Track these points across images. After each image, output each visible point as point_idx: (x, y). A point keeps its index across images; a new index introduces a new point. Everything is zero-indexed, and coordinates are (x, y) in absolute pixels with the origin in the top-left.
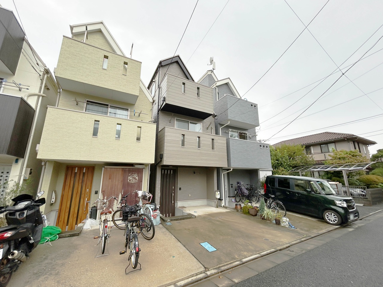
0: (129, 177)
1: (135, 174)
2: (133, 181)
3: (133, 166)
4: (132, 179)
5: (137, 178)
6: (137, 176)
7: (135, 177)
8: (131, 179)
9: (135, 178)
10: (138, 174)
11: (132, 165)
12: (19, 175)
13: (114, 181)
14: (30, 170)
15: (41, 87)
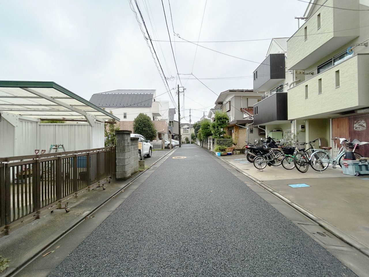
0: (355, 125)
1: (362, 120)
2: (361, 129)
4: (359, 126)
5: (365, 125)
6: (364, 123)
7: (362, 123)
8: (357, 126)
9: (362, 125)
11: (352, 111)
12: (294, 129)
13: (342, 130)
14: (302, 126)
15: (294, 77)
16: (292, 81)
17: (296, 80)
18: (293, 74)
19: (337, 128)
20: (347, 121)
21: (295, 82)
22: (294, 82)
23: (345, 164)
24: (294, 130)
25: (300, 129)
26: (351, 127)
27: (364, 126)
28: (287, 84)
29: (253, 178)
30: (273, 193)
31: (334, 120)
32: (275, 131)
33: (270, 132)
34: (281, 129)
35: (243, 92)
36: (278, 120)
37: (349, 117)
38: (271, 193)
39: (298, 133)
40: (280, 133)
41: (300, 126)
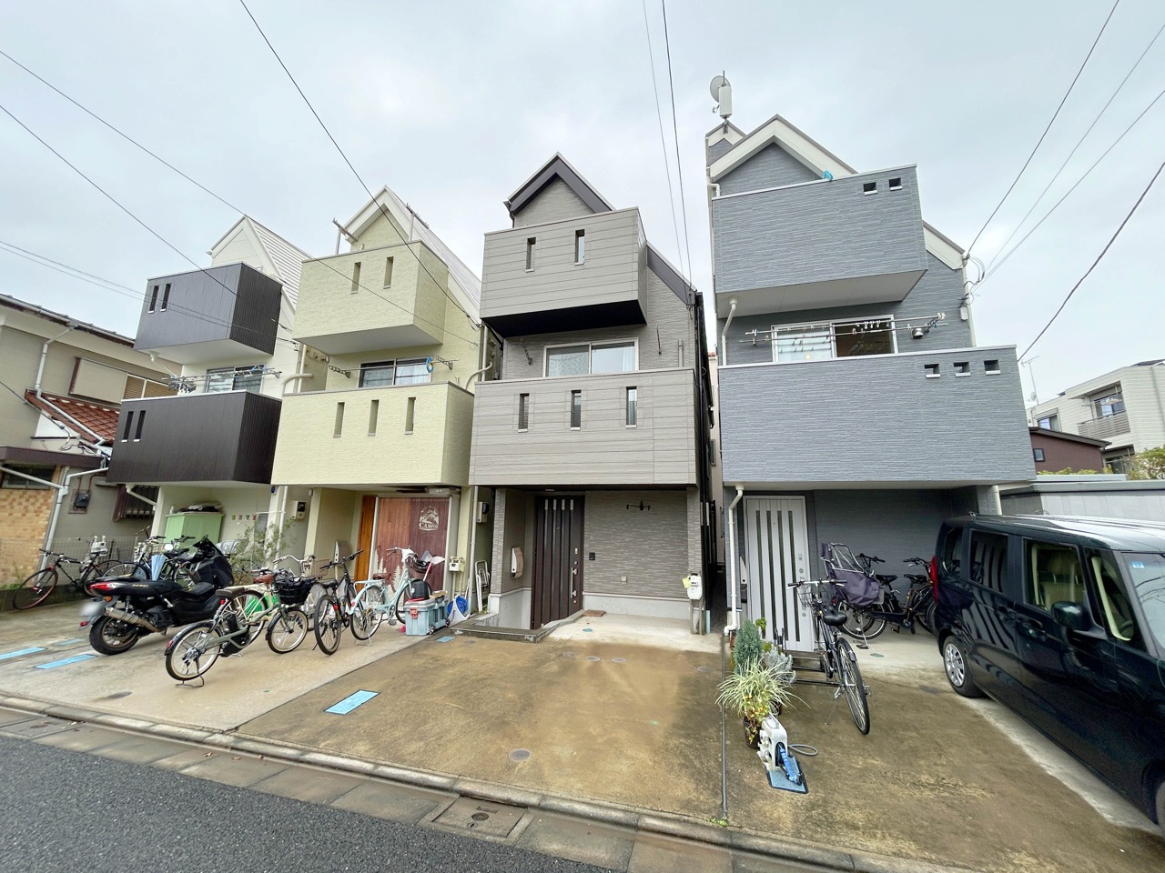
0: (421, 518)
1: (433, 510)
2: (430, 528)
3: (424, 492)
4: (428, 522)
5: (437, 520)
6: (436, 516)
7: (434, 516)
8: (425, 521)
9: (432, 520)
10: (439, 511)
11: (421, 488)
12: (277, 512)
13: (397, 526)
14: (299, 503)
15: (300, 363)
16: (293, 373)
17: (304, 372)
18: (301, 352)
19: (386, 520)
20: (407, 507)
21: (302, 377)
22: (298, 375)
23: (413, 612)
24: (279, 514)
25: (294, 513)
26: (414, 522)
27: (435, 523)
28: (277, 374)
29: (183, 730)
30: (302, 762)
31: (382, 500)
32: (197, 510)
33: (175, 512)
34: (219, 504)
35: (62, 327)
36: (236, 479)
37: (412, 498)
38: (296, 764)
39: (286, 526)
40: (216, 517)
41: (297, 502)
